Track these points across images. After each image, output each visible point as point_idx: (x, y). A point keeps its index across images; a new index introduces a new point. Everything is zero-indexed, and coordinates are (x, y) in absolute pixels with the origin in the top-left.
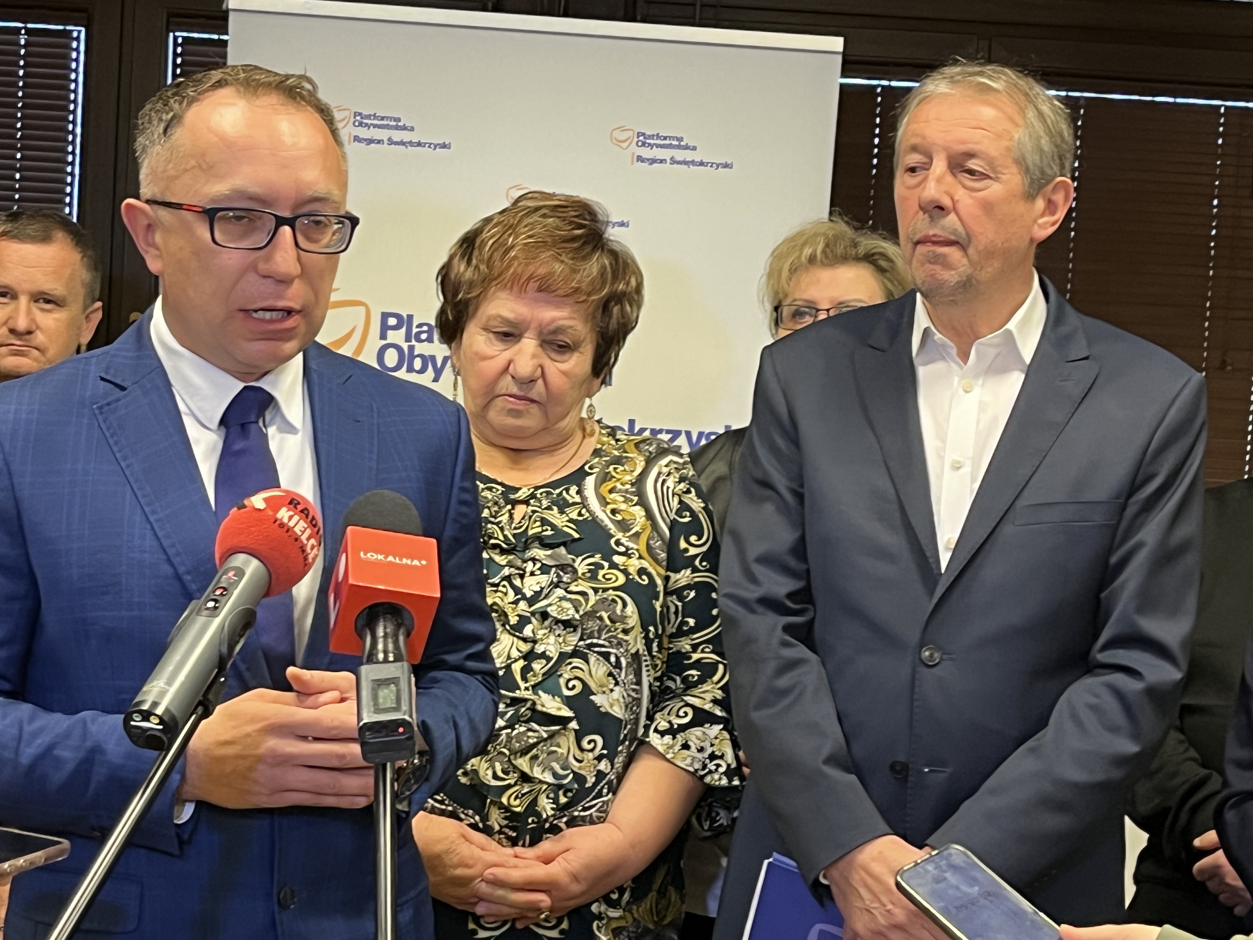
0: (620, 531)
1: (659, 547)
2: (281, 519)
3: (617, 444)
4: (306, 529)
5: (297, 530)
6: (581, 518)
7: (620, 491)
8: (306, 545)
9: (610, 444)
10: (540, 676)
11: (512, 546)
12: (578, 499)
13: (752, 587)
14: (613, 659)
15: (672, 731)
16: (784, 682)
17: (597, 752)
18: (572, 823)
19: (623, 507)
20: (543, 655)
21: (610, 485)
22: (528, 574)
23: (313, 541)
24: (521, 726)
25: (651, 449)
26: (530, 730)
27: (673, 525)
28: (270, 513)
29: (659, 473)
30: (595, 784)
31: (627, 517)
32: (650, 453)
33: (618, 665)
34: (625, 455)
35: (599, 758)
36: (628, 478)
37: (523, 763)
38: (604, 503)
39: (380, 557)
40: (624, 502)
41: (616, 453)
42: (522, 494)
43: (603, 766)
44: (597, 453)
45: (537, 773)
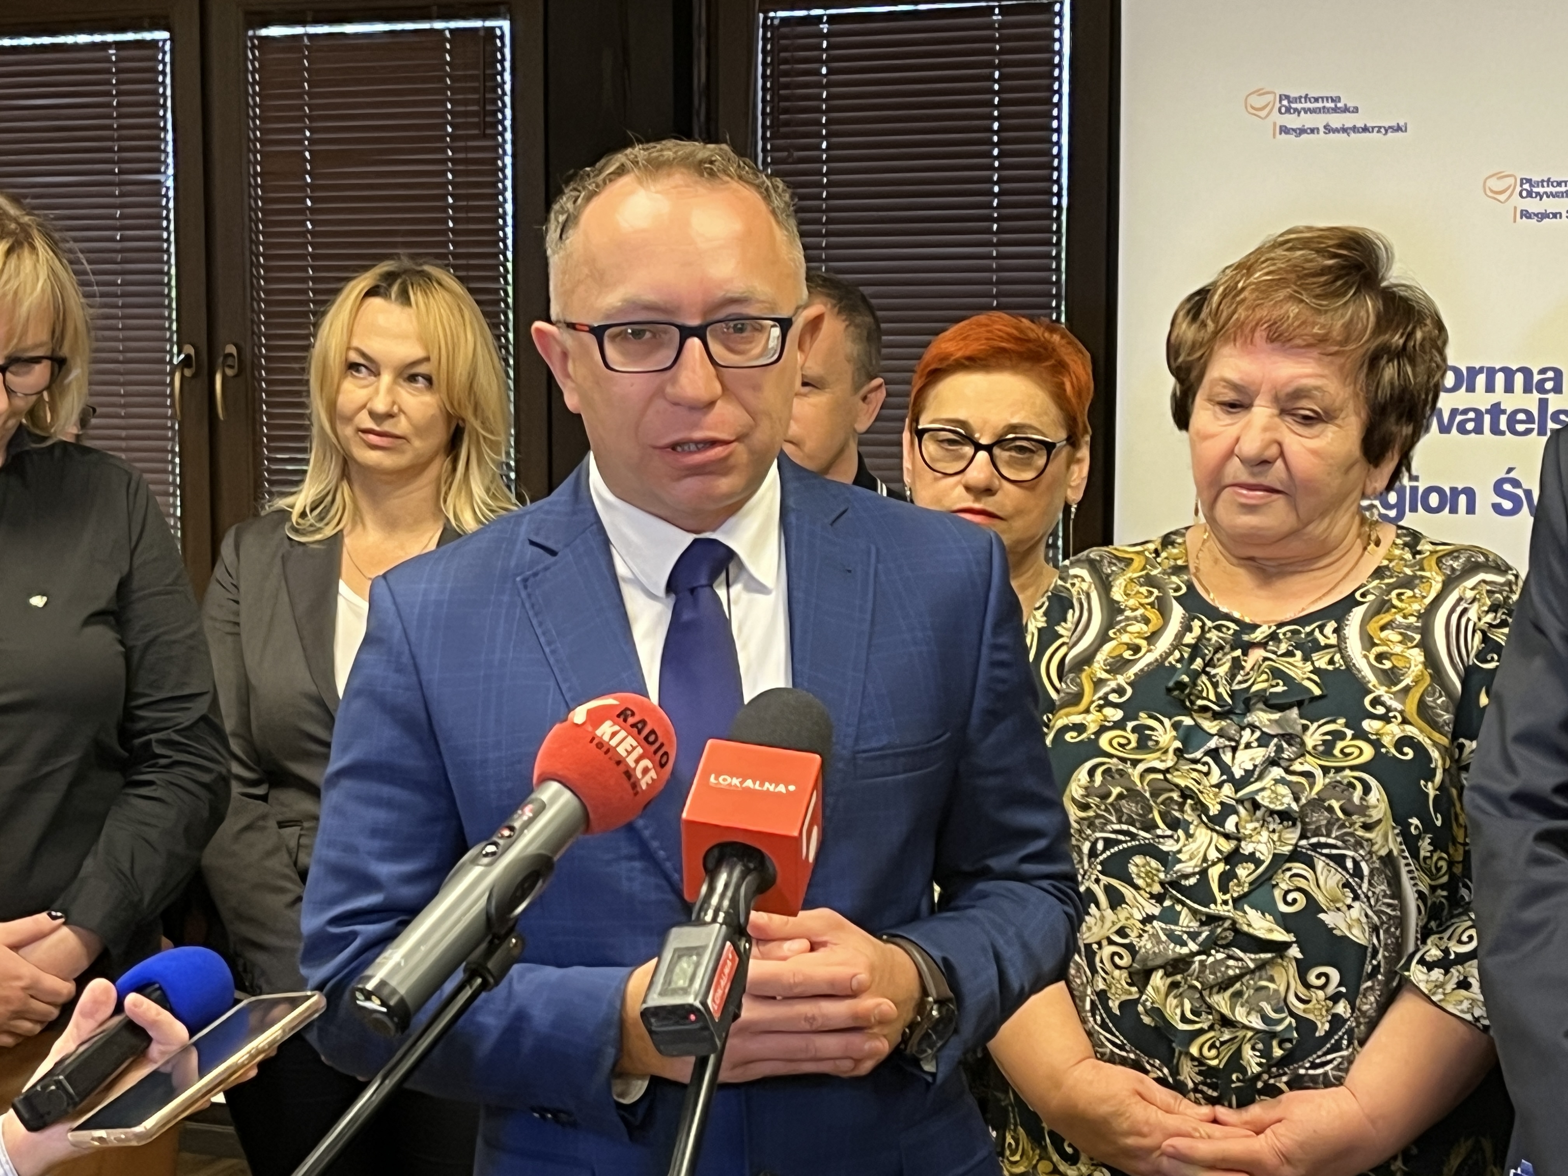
0: (1381, 684)
1: (1441, 707)
2: (601, 738)
3: (1414, 557)
4: (634, 748)
5: (621, 750)
6: (1330, 668)
7: (1400, 626)
8: (635, 769)
9: (1402, 559)
10: (1247, 885)
11: (1226, 708)
12: (1333, 640)
13: (1508, 777)
14: (1349, 864)
15: (1445, 963)
16: (1532, 914)
17: (1331, 989)
18: (1297, 1083)
19: (1398, 649)
20: (1251, 858)
21: (1385, 618)
22: (1242, 746)
23: (646, 763)
24: (1217, 952)
25: (1455, 565)
26: (1230, 957)
27: (1469, 675)
28: (590, 729)
29: (1460, 599)
30: (1329, 1034)
31: (1400, 664)
32: (1453, 570)
33: (1357, 872)
34: (1419, 573)
35: (1335, 998)
36: (1416, 606)
37: (1221, 1002)
38: (1368, 645)
39: (736, 781)
40: (1400, 642)
41: (1408, 571)
42: (1258, 635)
43: (1342, 1008)
44: (1379, 573)
45: (1240, 1014)
